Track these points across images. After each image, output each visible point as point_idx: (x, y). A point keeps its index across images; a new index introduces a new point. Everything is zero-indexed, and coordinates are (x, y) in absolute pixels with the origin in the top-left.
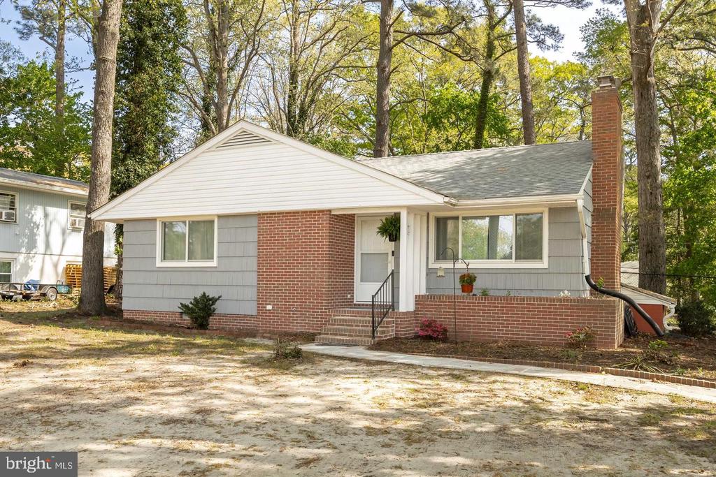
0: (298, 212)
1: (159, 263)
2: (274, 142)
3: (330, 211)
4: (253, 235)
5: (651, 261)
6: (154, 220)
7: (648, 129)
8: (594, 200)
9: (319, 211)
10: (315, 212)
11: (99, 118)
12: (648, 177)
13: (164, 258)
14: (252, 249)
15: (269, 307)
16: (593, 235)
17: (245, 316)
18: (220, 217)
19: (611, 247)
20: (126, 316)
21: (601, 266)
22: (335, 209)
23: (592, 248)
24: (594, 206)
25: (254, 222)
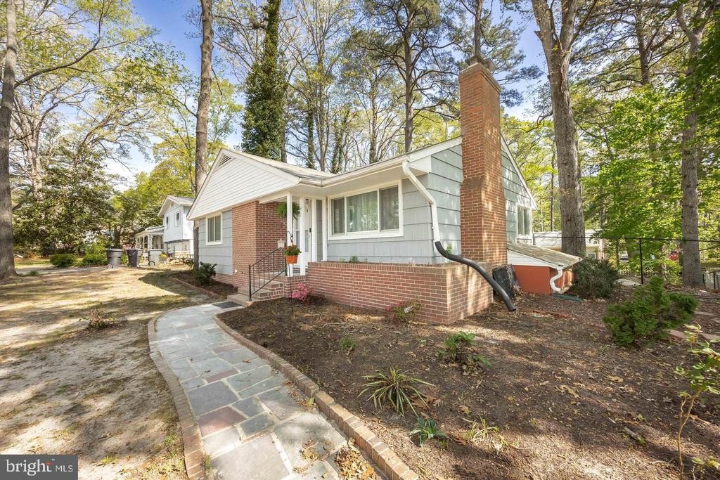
0: (245, 205)
2: (232, 158)
3: (257, 201)
5: (570, 227)
7: (564, 128)
8: (464, 172)
9: (252, 203)
12: (566, 164)
15: (236, 271)
16: (461, 204)
18: (223, 213)
19: (478, 213)
21: (469, 232)
23: (462, 215)
24: (465, 177)
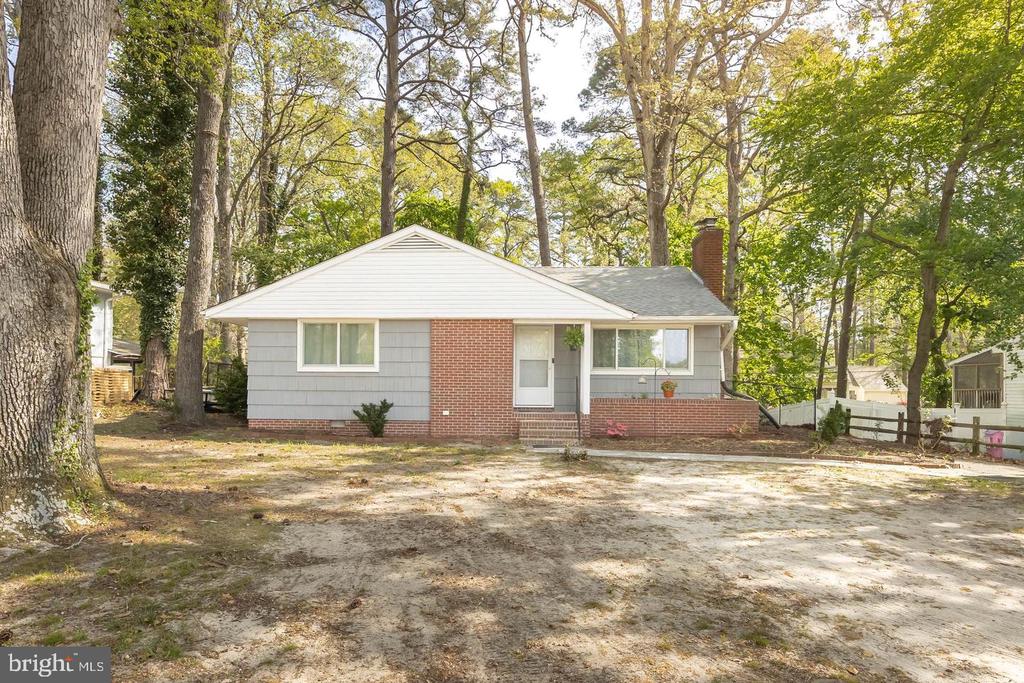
0: (478, 320)
1: (301, 367)
2: (452, 249)
3: (512, 320)
4: (424, 340)
6: (295, 320)
9: (502, 320)
10: (497, 320)
11: (203, 200)
13: (307, 362)
14: (424, 355)
15: (446, 413)
17: (415, 422)
18: (381, 320)
20: (252, 425)
22: (517, 319)
25: (426, 328)
